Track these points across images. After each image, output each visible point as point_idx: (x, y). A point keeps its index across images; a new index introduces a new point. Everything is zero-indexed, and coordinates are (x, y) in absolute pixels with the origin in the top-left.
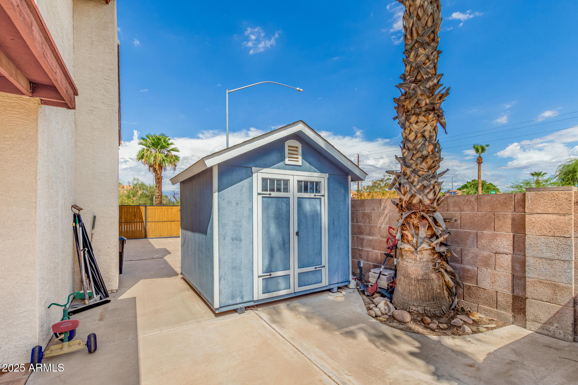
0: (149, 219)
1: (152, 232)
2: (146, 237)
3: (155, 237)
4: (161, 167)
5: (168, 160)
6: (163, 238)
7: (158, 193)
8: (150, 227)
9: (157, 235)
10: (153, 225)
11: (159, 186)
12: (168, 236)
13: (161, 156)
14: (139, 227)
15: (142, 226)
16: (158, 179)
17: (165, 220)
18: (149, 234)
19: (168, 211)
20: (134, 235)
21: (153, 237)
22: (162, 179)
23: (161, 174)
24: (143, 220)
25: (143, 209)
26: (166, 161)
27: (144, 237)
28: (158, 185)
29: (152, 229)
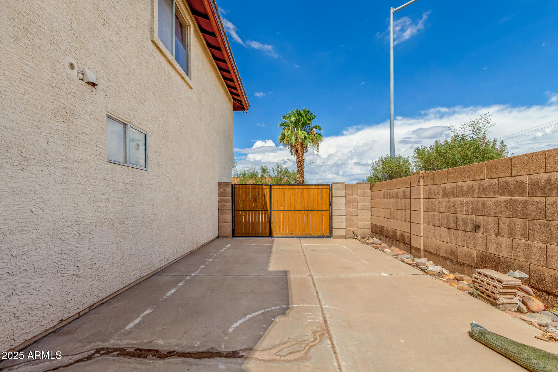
0: (275, 207)
1: (280, 227)
2: (271, 235)
3: (283, 235)
4: (303, 147)
5: (310, 138)
6: (294, 237)
7: (300, 178)
8: (277, 218)
9: (288, 232)
10: (281, 216)
11: (301, 170)
12: (304, 235)
13: (303, 133)
14: (260, 218)
15: (265, 217)
16: (299, 161)
17: (300, 208)
18: (276, 230)
19: (302, 193)
20: (255, 231)
21: (280, 235)
22: (304, 162)
23: (302, 155)
24: (267, 208)
25: (267, 189)
26: (308, 139)
27: (268, 235)
28: (299, 169)
29: (280, 222)
